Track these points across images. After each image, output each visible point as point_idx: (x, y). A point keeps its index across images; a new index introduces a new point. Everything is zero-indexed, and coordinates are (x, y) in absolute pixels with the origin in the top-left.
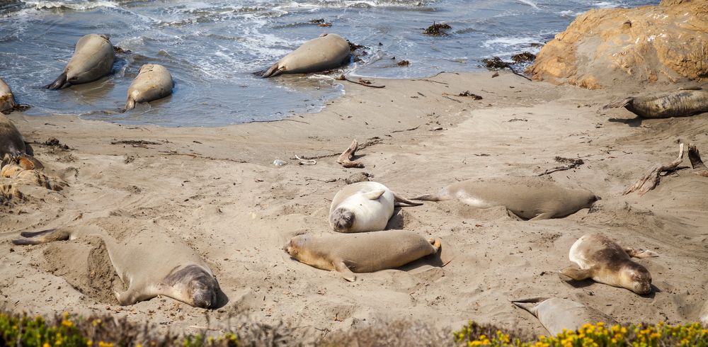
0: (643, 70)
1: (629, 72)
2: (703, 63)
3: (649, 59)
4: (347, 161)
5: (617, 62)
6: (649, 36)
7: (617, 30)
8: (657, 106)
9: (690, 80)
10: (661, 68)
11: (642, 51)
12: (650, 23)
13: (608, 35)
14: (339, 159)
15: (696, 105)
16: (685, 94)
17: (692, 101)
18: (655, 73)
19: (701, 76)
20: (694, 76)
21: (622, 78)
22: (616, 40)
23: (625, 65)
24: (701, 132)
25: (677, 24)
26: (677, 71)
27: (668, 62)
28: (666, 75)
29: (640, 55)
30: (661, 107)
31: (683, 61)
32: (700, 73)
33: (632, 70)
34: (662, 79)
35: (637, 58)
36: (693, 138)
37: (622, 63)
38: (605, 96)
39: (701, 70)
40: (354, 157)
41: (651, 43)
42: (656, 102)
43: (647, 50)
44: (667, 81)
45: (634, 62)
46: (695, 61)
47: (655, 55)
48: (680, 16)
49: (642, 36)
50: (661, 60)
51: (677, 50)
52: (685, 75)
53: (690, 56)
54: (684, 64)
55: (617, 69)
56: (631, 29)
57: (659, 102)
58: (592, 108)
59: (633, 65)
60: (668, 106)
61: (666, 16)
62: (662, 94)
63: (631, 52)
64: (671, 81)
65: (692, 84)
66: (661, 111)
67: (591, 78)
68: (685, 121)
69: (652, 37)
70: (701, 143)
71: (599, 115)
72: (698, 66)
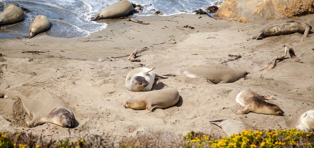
0: (268, 14)
1: (261, 14)
2: (295, 10)
3: (270, 9)
4: (133, 59)
5: (256, 10)
8: (274, 30)
9: (289, 18)
10: (276, 13)
11: (267, 5)
14: (129, 58)
15: (292, 29)
16: (287, 24)
17: (290, 28)
18: (273, 15)
19: (294, 16)
20: (291, 16)
21: (258, 17)
23: (259, 11)
24: (294, 42)
26: (283, 14)
27: (279, 10)
28: (278, 15)
29: (266, 7)
30: (276, 30)
31: (286, 9)
32: (294, 14)
33: (262, 14)
34: (276, 17)
35: (265, 8)
36: (291, 44)
37: (258, 11)
38: (250, 26)
39: (294, 13)
40: (136, 57)
41: (271, 1)
42: (274, 28)
43: (269, 4)
44: (279, 18)
45: (264, 10)
46: (291, 9)
47: (273, 7)
50: (276, 9)
51: (283, 4)
52: (287, 15)
53: (289, 7)
54: (286, 10)
55: (256, 13)
57: (275, 28)
58: (245, 32)
59: (263, 11)
60: (279, 30)
62: (277, 25)
63: (262, 5)
64: (281, 18)
65: (290, 20)
66: (276, 32)
67: (244, 18)
68: (287, 37)
70: (294, 47)
71: (248, 35)
72: (293, 11)
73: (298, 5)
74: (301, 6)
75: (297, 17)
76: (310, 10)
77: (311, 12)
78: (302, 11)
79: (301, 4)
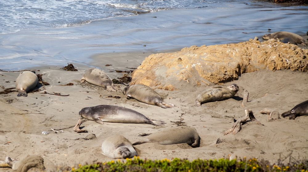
0: (194, 80)
1: (188, 81)
2: (220, 76)
3: (195, 75)
5: (181, 77)
6: (192, 64)
7: (175, 63)
8: (208, 95)
9: (215, 84)
10: (201, 79)
11: (191, 71)
12: (190, 58)
13: (170, 65)
18: (199, 81)
19: (220, 82)
20: (217, 82)
21: (185, 84)
22: (177, 67)
23: (185, 78)
25: (202, 58)
26: (209, 80)
27: (204, 76)
28: (204, 82)
29: (191, 73)
30: (210, 95)
31: (211, 75)
32: (219, 80)
33: (189, 81)
34: (203, 84)
35: (190, 75)
36: (232, 110)
37: (183, 78)
38: (180, 93)
41: (194, 68)
42: (207, 93)
43: (193, 71)
44: (205, 85)
45: (189, 77)
46: (216, 75)
47: (197, 73)
48: (202, 55)
49: (189, 64)
50: (201, 75)
51: (207, 70)
52: (213, 82)
53: (214, 73)
54: (212, 77)
55: (181, 80)
56: (182, 61)
58: (176, 99)
59: (188, 78)
60: (213, 95)
61: (196, 55)
63: (186, 72)
64: (207, 85)
66: (211, 97)
67: (170, 85)
69: (194, 65)
71: (181, 102)
72: (218, 77)
73: (223, 71)
74: (226, 72)
75: (222, 84)
76: (234, 76)
77: (235, 78)
78: (227, 77)
79: (225, 70)
